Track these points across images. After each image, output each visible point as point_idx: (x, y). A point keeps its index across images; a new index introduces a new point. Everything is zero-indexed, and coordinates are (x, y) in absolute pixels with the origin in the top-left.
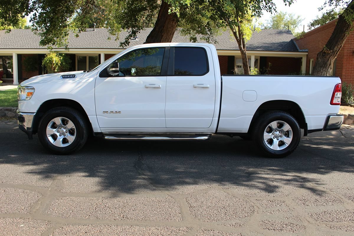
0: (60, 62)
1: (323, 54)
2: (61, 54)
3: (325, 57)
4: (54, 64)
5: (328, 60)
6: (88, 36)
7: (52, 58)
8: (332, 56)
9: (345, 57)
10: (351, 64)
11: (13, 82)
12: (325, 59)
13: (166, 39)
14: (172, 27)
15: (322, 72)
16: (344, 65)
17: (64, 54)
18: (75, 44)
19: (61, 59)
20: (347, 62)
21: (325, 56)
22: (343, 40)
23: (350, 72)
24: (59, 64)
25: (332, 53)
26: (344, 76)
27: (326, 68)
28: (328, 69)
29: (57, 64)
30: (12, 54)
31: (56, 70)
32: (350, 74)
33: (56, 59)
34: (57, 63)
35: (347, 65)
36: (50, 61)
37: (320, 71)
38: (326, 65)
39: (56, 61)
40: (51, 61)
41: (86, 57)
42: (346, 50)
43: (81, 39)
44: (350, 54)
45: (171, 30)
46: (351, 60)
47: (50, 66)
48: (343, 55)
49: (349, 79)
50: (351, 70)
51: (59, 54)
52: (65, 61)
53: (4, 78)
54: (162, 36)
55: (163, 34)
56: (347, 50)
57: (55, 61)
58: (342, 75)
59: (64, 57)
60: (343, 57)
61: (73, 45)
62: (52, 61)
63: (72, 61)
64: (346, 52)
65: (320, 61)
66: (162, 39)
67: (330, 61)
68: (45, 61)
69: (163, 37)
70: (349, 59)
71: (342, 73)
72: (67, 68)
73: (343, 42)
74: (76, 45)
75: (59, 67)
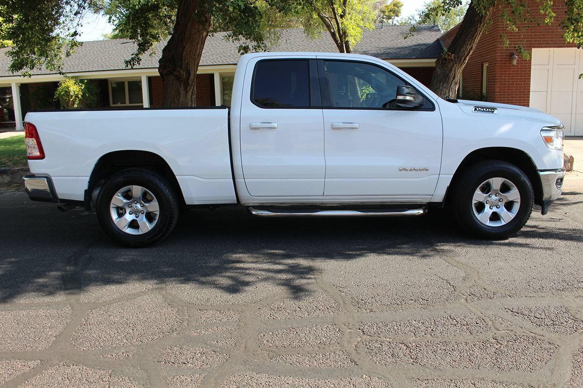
0: (81, 93)
1: (443, 62)
2: (82, 81)
3: (445, 65)
4: (72, 96)
5: (451, 70)
6: (128, 50)
7: (68, 87)
8: (456, 63)
9: (498, 64)
10: (509, 74)
11: (15, 126)
12: (446, 68)
13: (190, 51)
14: (198, 33)
15: (441, 90)
16: (498, 77)
17: (86, 81)
18: (107, 64)
19: (83, 88)
20: (502, 71)
21: (446, 63)
22: (475, 38)
23: (507, 87)
24: (80, 96)
25: (458, 59)
26: (498, 94)
27: (448, 83)
28: (451, 85)
29: (77, 96)
30: (10, 84)
31: (76, 106)
32: (508, 89)
33: (74, 89)
34: (77, 94)
35: (502, 77)
36: (66, 91)
37: (439, 88)
38: (447, 79)
39: (75, 92)
40: (67, 93)
41: (124, 82)
42: (499, 53)
43: (117, 55)
44: (506, 58)
45: (197, 36)
46: (508, 69)
47: (66, 99)
48: (496, 61)
49: (506, 97)
50: (508, 84)
51: (80, 80)
52: (89, 91)
53: (7, 121)
54: (184, 47)
55: (184, 45)
56: (501, 53)
57: (73, 92)
58: (494, 92)
59: (86, 84)
60: (495, 64)
61: (104, 65)
62: (69, 92)
63: (100, 90)
64: (500, 56)
65: (439, 72)
66: (184, 53)
67: (453, 71)
68: (58, 92)
69: (186, 49)
70: (505, 66)
71: (494, 90)
72: (93, 101)
73: (475, 41)
74: (109, 65)
75: (80, 100)
